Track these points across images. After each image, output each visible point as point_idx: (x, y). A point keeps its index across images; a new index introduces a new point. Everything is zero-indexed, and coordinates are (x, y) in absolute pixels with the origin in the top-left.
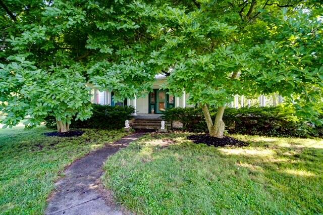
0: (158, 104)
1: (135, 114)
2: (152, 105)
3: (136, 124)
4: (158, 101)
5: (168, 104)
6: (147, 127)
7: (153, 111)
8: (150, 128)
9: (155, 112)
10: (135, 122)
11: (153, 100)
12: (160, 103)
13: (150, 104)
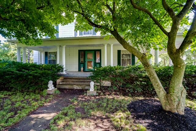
0: (86, 63)
1: (64, 73)
2: (82, 64)
3: (64, 83)
4: (87, 61)
5: (95, 64)
6: (76, 87)
7: (82, 69)
8: (78, 88)
9: (84, 71)
10: (62, 82)
11: (82, 60)
12: (89, 62)
13: (80, 64)
